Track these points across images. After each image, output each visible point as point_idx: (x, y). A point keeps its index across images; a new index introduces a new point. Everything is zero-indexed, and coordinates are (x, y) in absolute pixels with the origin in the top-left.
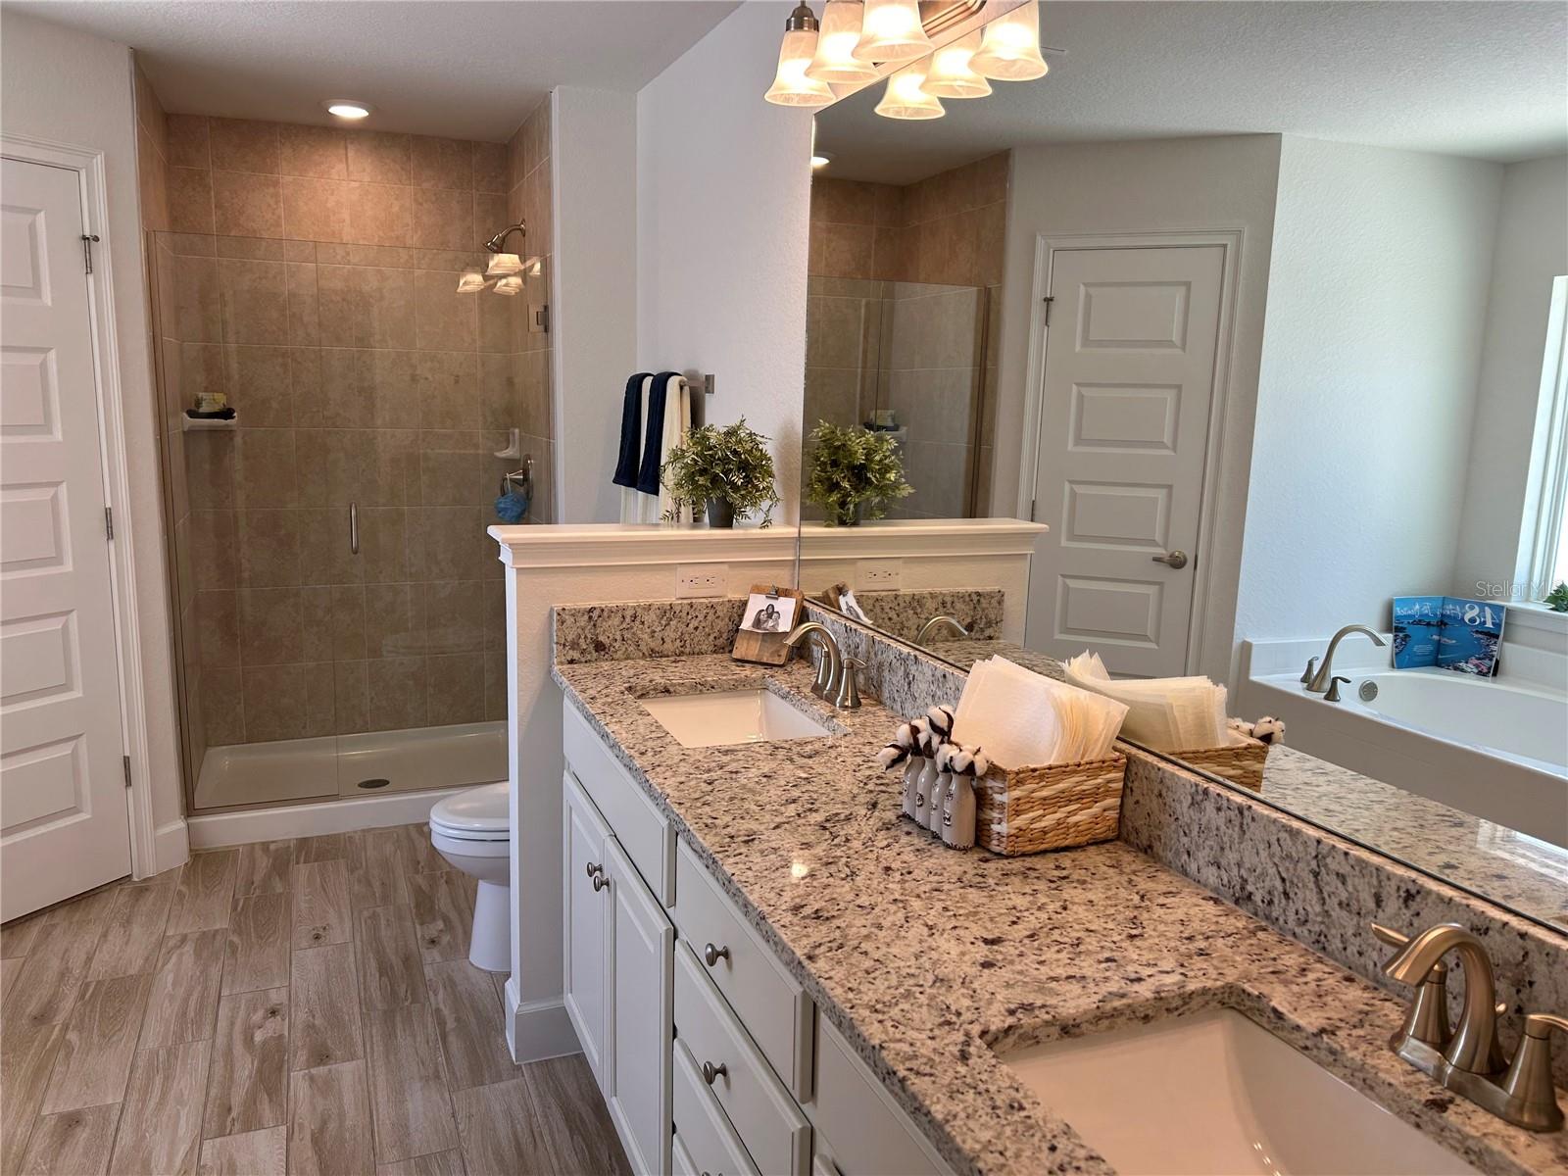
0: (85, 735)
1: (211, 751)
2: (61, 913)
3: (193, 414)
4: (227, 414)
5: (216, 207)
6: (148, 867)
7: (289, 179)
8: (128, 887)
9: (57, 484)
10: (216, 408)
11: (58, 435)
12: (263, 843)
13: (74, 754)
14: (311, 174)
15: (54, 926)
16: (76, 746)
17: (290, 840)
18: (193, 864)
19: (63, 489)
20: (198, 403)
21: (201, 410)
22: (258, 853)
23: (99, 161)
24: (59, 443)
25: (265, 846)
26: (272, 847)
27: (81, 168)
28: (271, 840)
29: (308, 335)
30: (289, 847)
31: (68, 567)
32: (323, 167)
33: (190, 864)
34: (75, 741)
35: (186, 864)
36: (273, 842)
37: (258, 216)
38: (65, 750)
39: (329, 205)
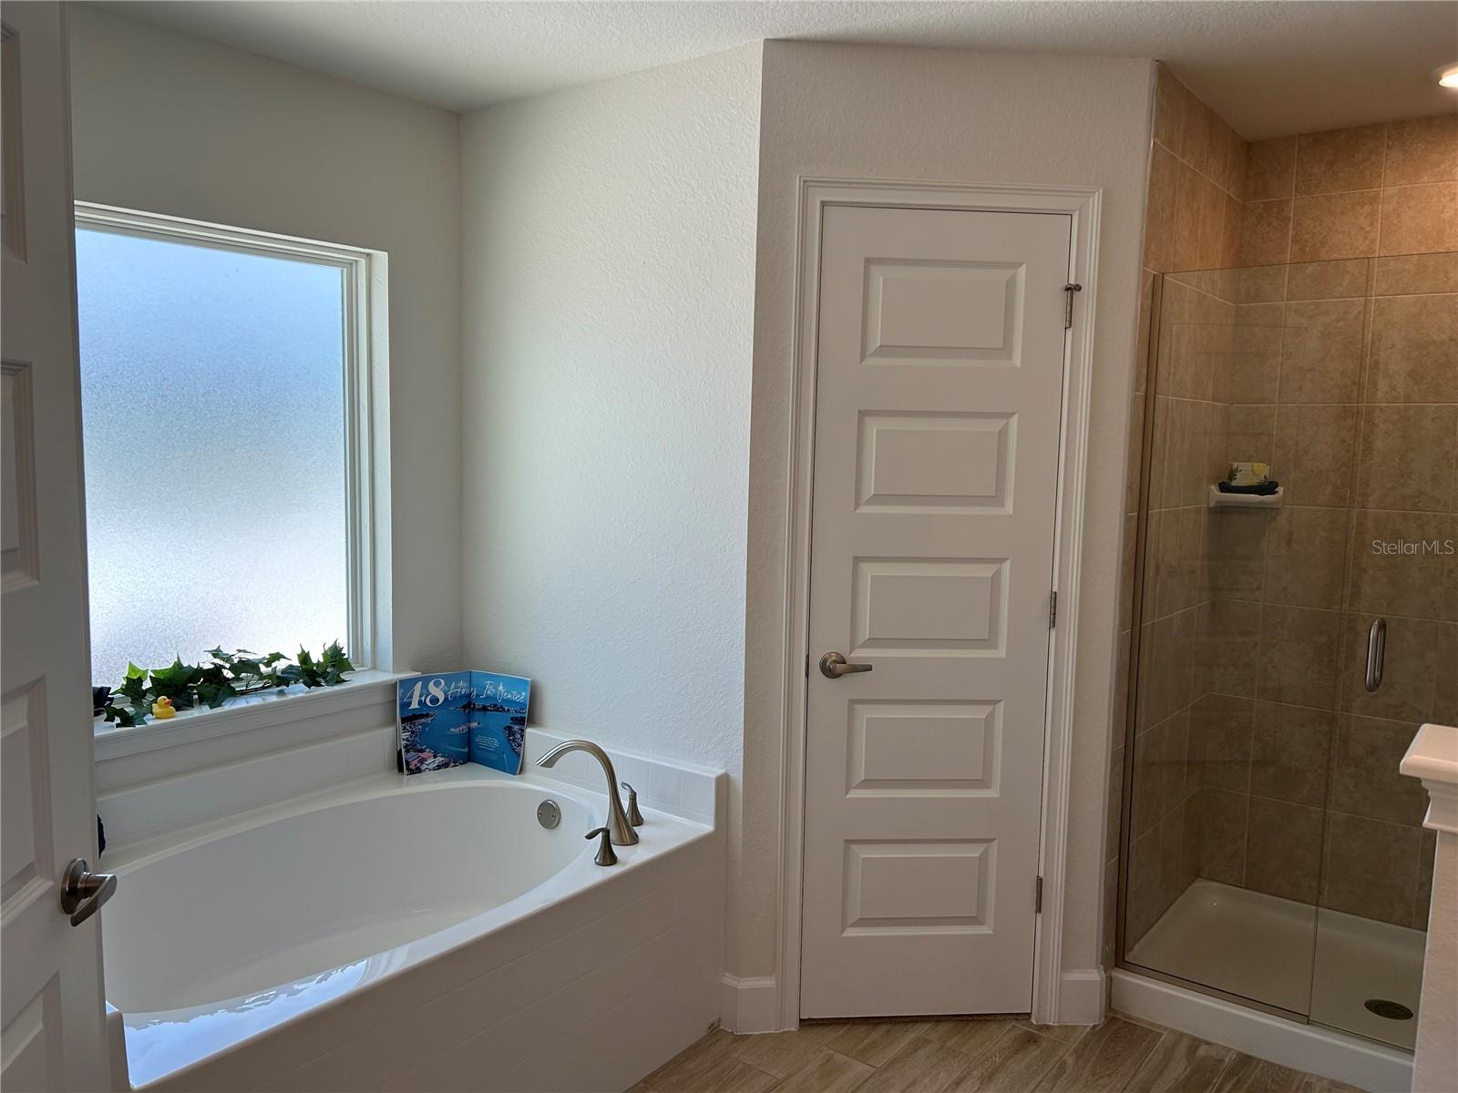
0: (996, 841)
1: (1200, 884)
2: (944, 1028)
3: (1224, 488)
4: (1267, 488)
5: (1292, 241)
6: (1048, 1013)
7: (1392, 190)
8: (1022, 1027)
9: (1001, 561)
10: (1254, 482)
11: (1009, 508)
12: (1195, 1039)
13: (983, 859)
14: (1426, 179)
15: (927, 1042)
16: (987, 848)
17: (1230, 1050)
18: (1101, 1030)
19: (1007, 566)
20: (1232, 475)
21: (1234, 483)
22: (1181, 1050)
23: (1095, 202)
24: (1011, 516)
25: (1196, 1043)
26: (1202, 1051)
27: (1075, 211)
28: (1206, 1039)
29: (1393, 388)
30: (1221, 1061)
31: (1001, 652)
32: (1443, 166)
33: (1098, 1028)
34: (986, 845)
35: (1095, 1026)
36: (1208, 1043)
37: (1345, 245)
38: (974, 852)
39: (1446, 216)
